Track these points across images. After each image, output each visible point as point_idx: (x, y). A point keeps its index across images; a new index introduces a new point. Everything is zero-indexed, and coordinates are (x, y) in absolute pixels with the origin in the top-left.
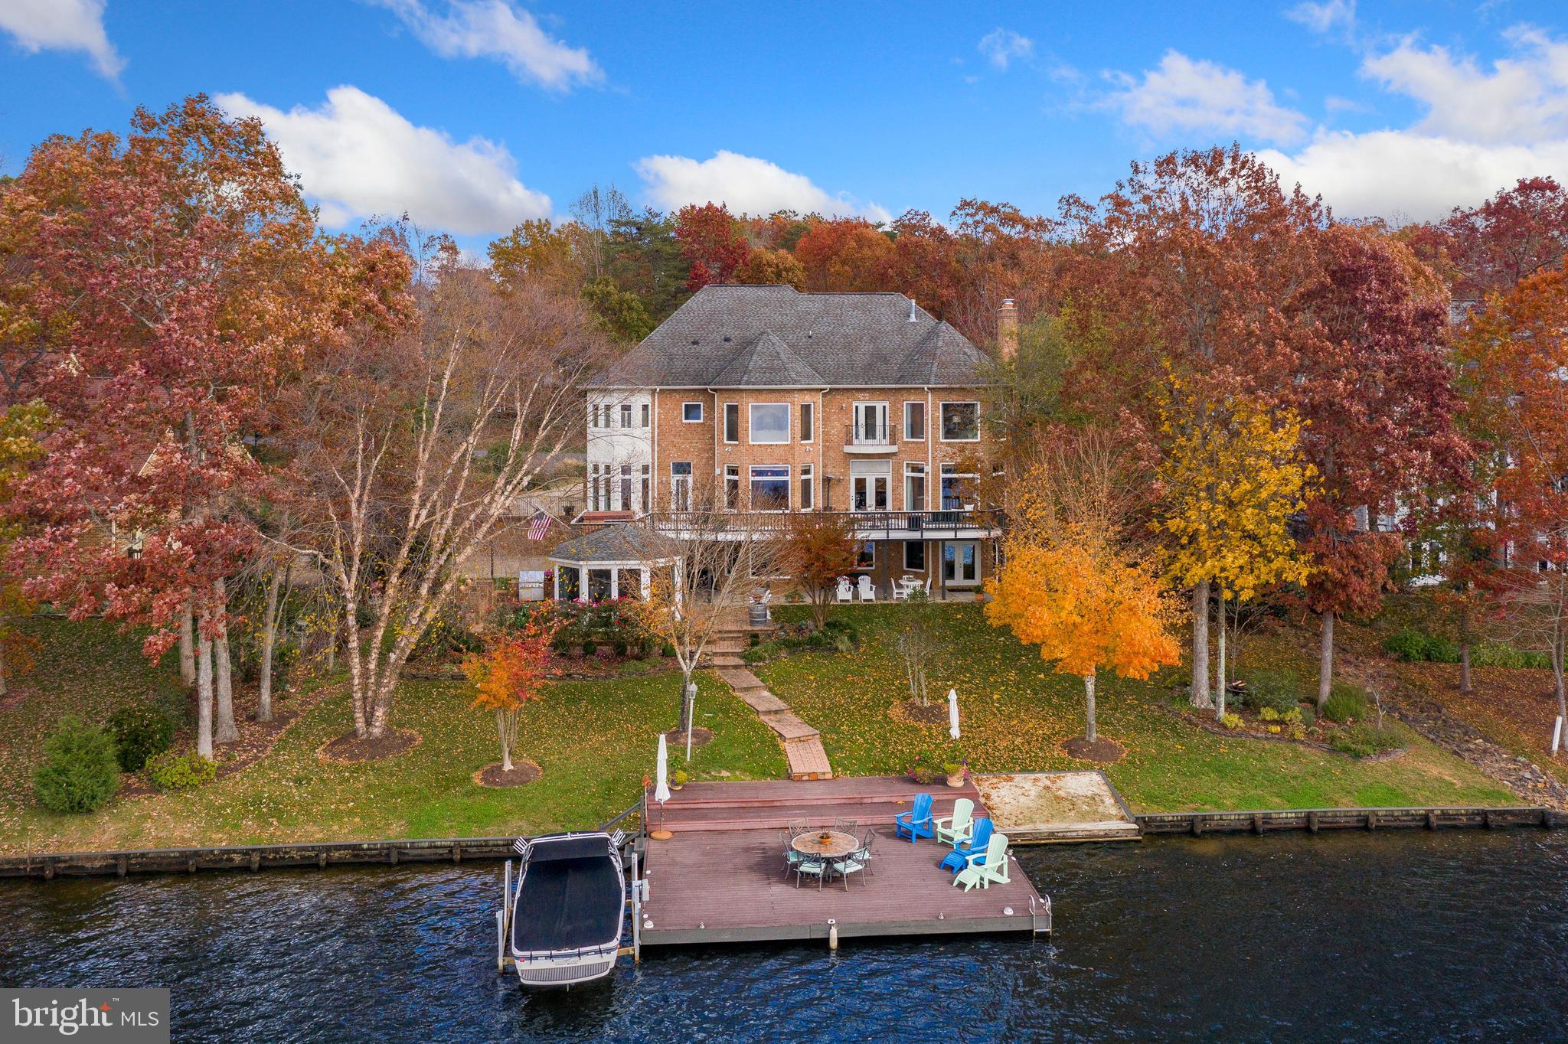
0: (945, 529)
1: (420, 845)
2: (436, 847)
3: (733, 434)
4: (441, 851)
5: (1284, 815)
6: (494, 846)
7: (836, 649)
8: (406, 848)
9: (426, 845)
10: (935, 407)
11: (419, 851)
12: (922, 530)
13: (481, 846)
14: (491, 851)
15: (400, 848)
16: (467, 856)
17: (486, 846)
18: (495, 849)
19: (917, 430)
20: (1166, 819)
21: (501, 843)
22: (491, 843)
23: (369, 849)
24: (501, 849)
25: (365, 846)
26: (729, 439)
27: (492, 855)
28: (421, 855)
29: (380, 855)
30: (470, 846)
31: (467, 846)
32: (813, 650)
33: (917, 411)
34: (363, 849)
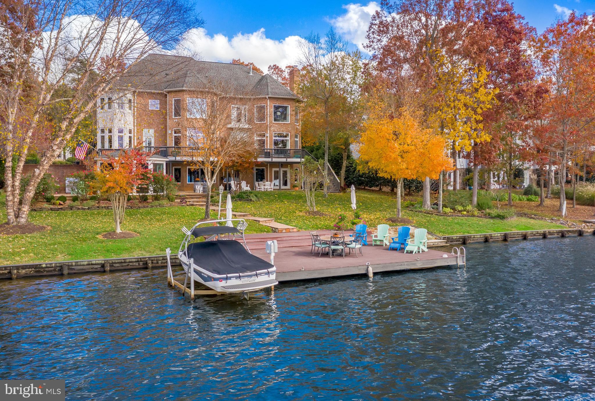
0: (282, 157)
1: (82, 263)
2: (92, 264)
3: (177, 114)
4: (96, 266)
5: (496, 235)
6: (130, 262)
7: (251, 200)
8: (72, 265)
9: (86, 263)
10: (271, 107)
11: (82, 267)
12: (272, 157)
13: (122, 262)
14: (128, 265)
15: (68, 266)
16: (113, 268)
17: (125, 262)
18: (131, 264)
19: (262, 118)
20: (454, 238)
21: (134, 260)
22: (128, 261)
23: (47, 267)
24: (135, 264)
25: (44, 266)
26: (175, 116)
27: (129, 267)
28: (83, 269)
29: (55, 270)
30: (115, 263)
31: (113, 263)
32: (240, 200)
33: (261, 109)
34: (42, 268)
